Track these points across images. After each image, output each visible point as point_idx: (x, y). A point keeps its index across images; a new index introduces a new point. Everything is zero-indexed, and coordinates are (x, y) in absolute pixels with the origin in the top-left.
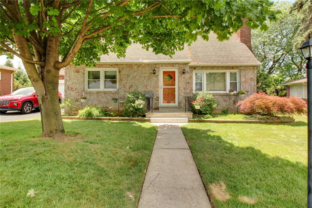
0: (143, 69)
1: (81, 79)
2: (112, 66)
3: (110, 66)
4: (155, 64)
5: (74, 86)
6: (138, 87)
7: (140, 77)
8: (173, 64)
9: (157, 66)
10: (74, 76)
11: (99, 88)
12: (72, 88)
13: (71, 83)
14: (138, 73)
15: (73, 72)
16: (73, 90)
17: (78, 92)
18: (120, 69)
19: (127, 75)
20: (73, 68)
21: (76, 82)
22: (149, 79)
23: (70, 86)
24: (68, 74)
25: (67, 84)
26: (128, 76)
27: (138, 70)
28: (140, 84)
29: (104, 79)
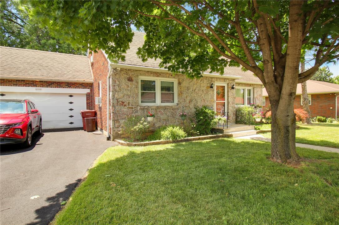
0: (201, 82)
1: (136, 90)
2: (172, 75)
3: (170, 76)
4: (211, 78)
5: (125, 99)
6: (198, 101)
7: (199, 91)
8: (225, 79)
9: (213, 80)
10: (126, 86)
11: (155, 102)
12: (124, 103)
13: (122, 95)
14: (197, 86)
15: (124, 81)
16: (125, 105)
17: (132, 108)
20: (124, 75)
21: (129, 94)
22: (207, 93)
23: (120, 100)
24: (117, 83)
25: (116, 96)
26: (188, 89)
27: (198, 83)
28: (199, 98)
29: (160, 92)
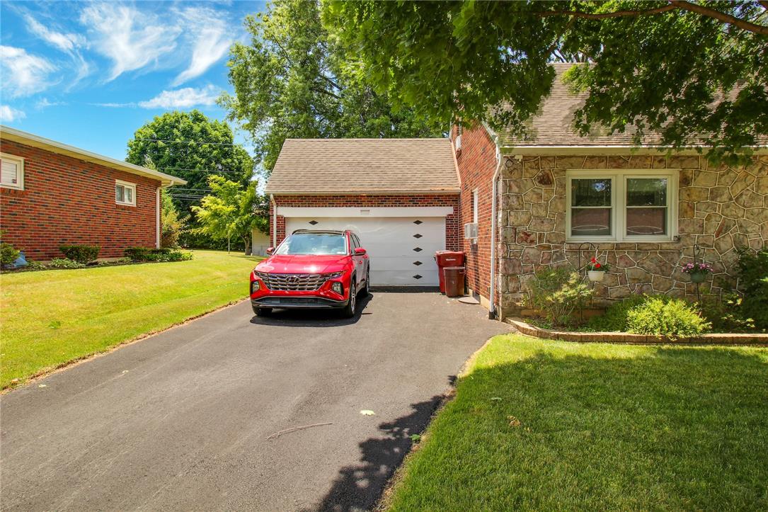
0: (763, 172)
1: (559, 204)
2: (660, 161)
3: (656, 164)
5: (533, 228)
7: (752, 198)
10: (535, 196)
11: (608, 233)
12: (529, 235)
13: (524, 218)
14: (748, 186)
15: (529, 184)
16: (532, 242)
17: (549, 248)
18: (689, 173)
19: (712, 192)
20: (530, 170)
21: (543, 214)
23: (522, 228)
24: (515, 189)
25: (512, 220)
26: (714, 194)
27: (749, 177)
28: (753, 219)
29: (626, 207)
